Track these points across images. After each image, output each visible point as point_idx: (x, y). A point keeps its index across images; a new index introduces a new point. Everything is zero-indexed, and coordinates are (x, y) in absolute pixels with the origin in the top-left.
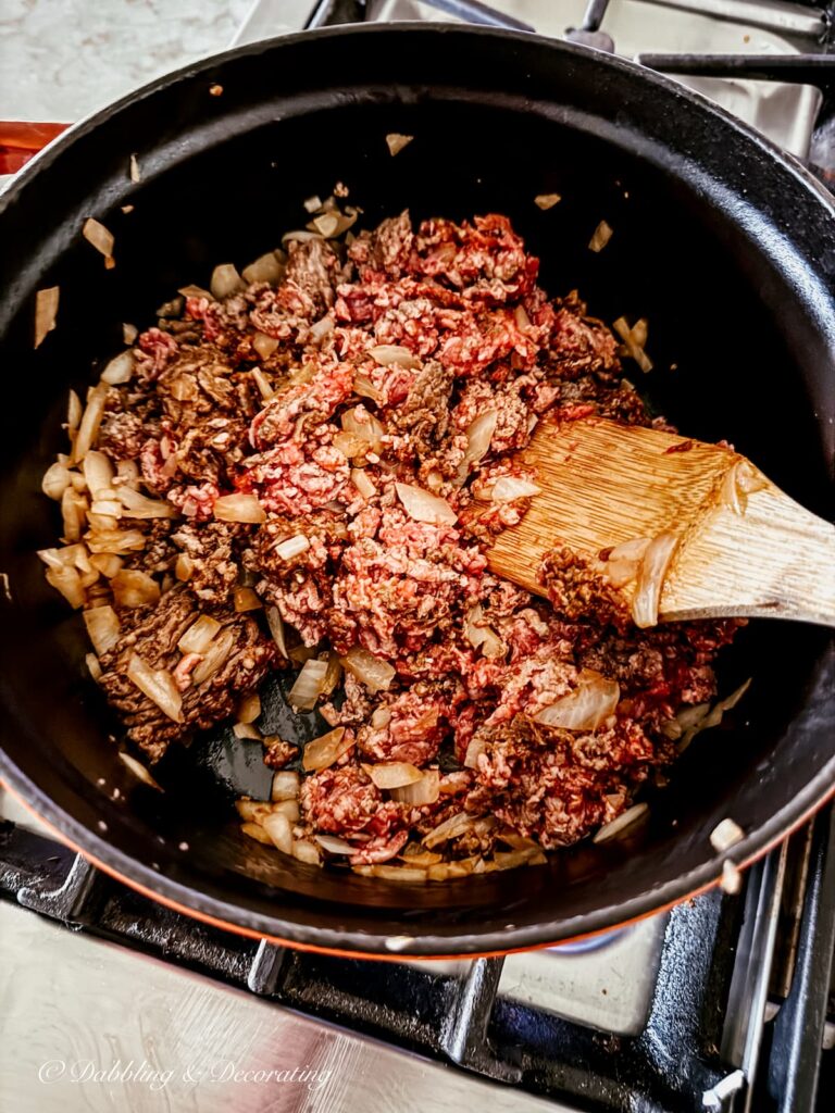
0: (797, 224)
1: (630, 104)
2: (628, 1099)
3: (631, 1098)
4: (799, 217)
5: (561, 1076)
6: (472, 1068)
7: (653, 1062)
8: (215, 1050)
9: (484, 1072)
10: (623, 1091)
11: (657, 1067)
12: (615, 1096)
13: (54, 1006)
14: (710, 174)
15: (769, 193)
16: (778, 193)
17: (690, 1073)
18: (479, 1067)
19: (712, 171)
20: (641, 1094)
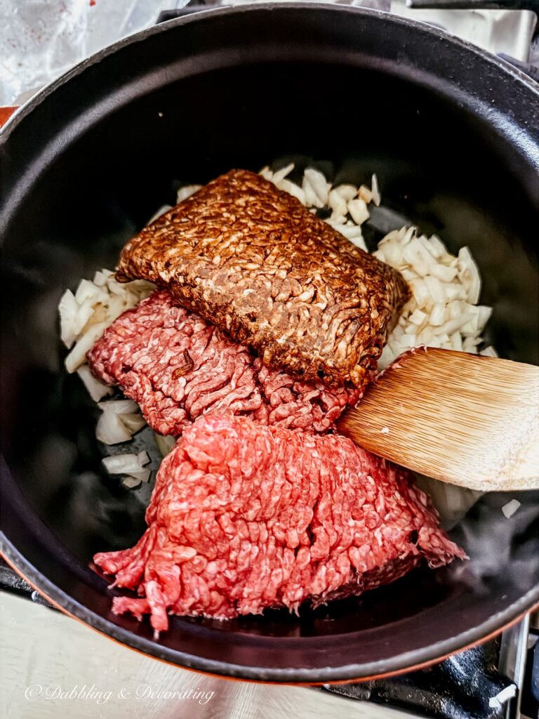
0: (533, 121)
1: (407, 46)
2: (440, 703)
3: (442, 703)
4: (534, 116)
5: (395, 691)
6: (337, 692)
7: (454, 678)
8: (168, 687)
9: (345, 694)
10: (436, 698)
11: (457, 681)
12: (431, 702)
13: (62, 665)
14: (468, 91)
15: (511, 102)
16: (518, 101)
17: (479, 685)
18: (342, 691)
19: (469, 89)
20: (448, 700)
